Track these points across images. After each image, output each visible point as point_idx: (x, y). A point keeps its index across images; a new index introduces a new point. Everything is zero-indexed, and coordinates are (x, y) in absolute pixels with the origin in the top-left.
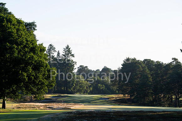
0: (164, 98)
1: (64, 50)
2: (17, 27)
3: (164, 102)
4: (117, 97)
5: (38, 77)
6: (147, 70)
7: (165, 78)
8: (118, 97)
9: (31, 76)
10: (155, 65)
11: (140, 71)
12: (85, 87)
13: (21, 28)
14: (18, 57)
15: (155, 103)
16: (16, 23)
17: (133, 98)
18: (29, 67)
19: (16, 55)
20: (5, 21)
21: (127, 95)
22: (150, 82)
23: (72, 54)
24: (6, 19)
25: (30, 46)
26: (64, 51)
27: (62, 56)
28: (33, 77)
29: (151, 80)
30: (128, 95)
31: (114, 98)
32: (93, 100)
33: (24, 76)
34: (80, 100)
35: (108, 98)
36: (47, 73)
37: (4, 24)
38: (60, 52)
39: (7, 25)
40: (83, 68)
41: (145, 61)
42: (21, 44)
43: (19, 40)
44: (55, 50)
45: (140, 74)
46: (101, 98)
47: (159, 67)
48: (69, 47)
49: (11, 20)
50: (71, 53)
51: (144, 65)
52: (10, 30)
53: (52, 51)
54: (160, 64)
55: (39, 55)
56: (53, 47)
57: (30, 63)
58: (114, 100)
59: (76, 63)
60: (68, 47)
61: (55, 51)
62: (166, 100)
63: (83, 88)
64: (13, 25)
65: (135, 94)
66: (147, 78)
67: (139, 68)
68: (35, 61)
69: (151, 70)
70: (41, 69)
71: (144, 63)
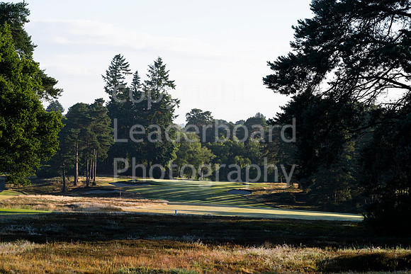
1: (150, 69)
5: (14, 131)
12: (201, 162)
15: (358, 205)
21: (296, 185)
23: (169, 80)
26: (149, 74)
27: (145, 84)
30: (299, 185)
31: (264, 190)
32: (213, 195)
34: (180, 194)
35: (250, 191)
36: (36, 123)
38: (139, 75)
40: (199, 116)
44: (128, 69)
48: (163, 64)
50: (166, 78)
53: (121, 71)
56: (125, 62)
58: (264, 196)
59: (178, 102)
60: (160, 63)
61: (128, 72)
63: (197, 163)
68: (9, 95)
70: (23, 112)
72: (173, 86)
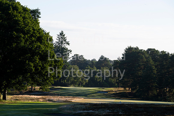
0: (170, 93)
2: (23, 15)
3: (169, 97)
4: (116, 90)
6: (151, 61)
7: (171, 70)
8: (118, 91)
9: (38, 66)
10: (160, 55)
11: (143, 62)
12: (80, 78)
13: (27, 16)
14: (24, 46)
15: (159, 98)
16: (22, 11)
17: (134, 92)
18: (36, 57)
19: (22, 44)
20: (11, 9)
21: (127, 89)
22: (154, 74)
23: (67, 41)
24: (12, 6)
25: (37, 35)
27: (56, 43)
28: (40, 68)
29: (155, 72)
30: (129, 89)
31: (113, 91)
33: (31, 66)
36: (53, 63)
37: (10, 12)
39: (13, 13)
40: (77, 57)
41: (149, 51)
42: (27, 33)
43: (26, 29)
45: (143, 65)
46: (99, 92)
47: (165, 57)
48: (64, 34)
49: (18, 7)
50: (65, 40)
51: (147, 55)
52: (16, 19)
54: (166, 54)
55: (45, 44)
57: (37, 52)
59: (71, 51)
62: (172, 95)
63: (78, 79)
64: (19, 13)
65: (137, 88)
66: (151, 69)
67: (142, 58)
69: (155, 60)
71: (148, 53)
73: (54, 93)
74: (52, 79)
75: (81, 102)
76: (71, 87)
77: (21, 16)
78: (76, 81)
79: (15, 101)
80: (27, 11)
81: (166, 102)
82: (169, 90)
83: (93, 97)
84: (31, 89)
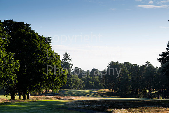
0: (140, 92)
1: (64, 55)
3: (140, 95)
4: (104, 91)
5: (56, 76)
6: (127, 71)
7: (140, 76)
9: (50, 76)
10: (133, 67)
14: (41, 63)
15: (133, 95)
19: (40, 61)
20: (32, 38)
24: (33, 36)
25: (49, 55)
27: (62, 60)
28: (52, 77)
29: (130, 78)
30: (113, 90)
33: (46, 76)
34: (76, 94)
39: (33, 40)
41: (125, 64)
42: (43, 54)
45: (121, 73)
46: (92, 92)
47: (136, 68)
48: (68, 54)
50: (69, 58)
58: (102, 94)
59: (73, 65)
62: (142, 93)
63: (78, 84)
65: (118, 89)
72: (71, 60)
73: (62, 94)
74: (60, 84)
75: (80, 99)
76: (74, 90)
77: (38, 42)
78: (76, 85)
79: (35, 100)
80: (43, 39)
81: (138, 98)
82: (140, 90)
83: (88, 96)
84: (46, 91)
